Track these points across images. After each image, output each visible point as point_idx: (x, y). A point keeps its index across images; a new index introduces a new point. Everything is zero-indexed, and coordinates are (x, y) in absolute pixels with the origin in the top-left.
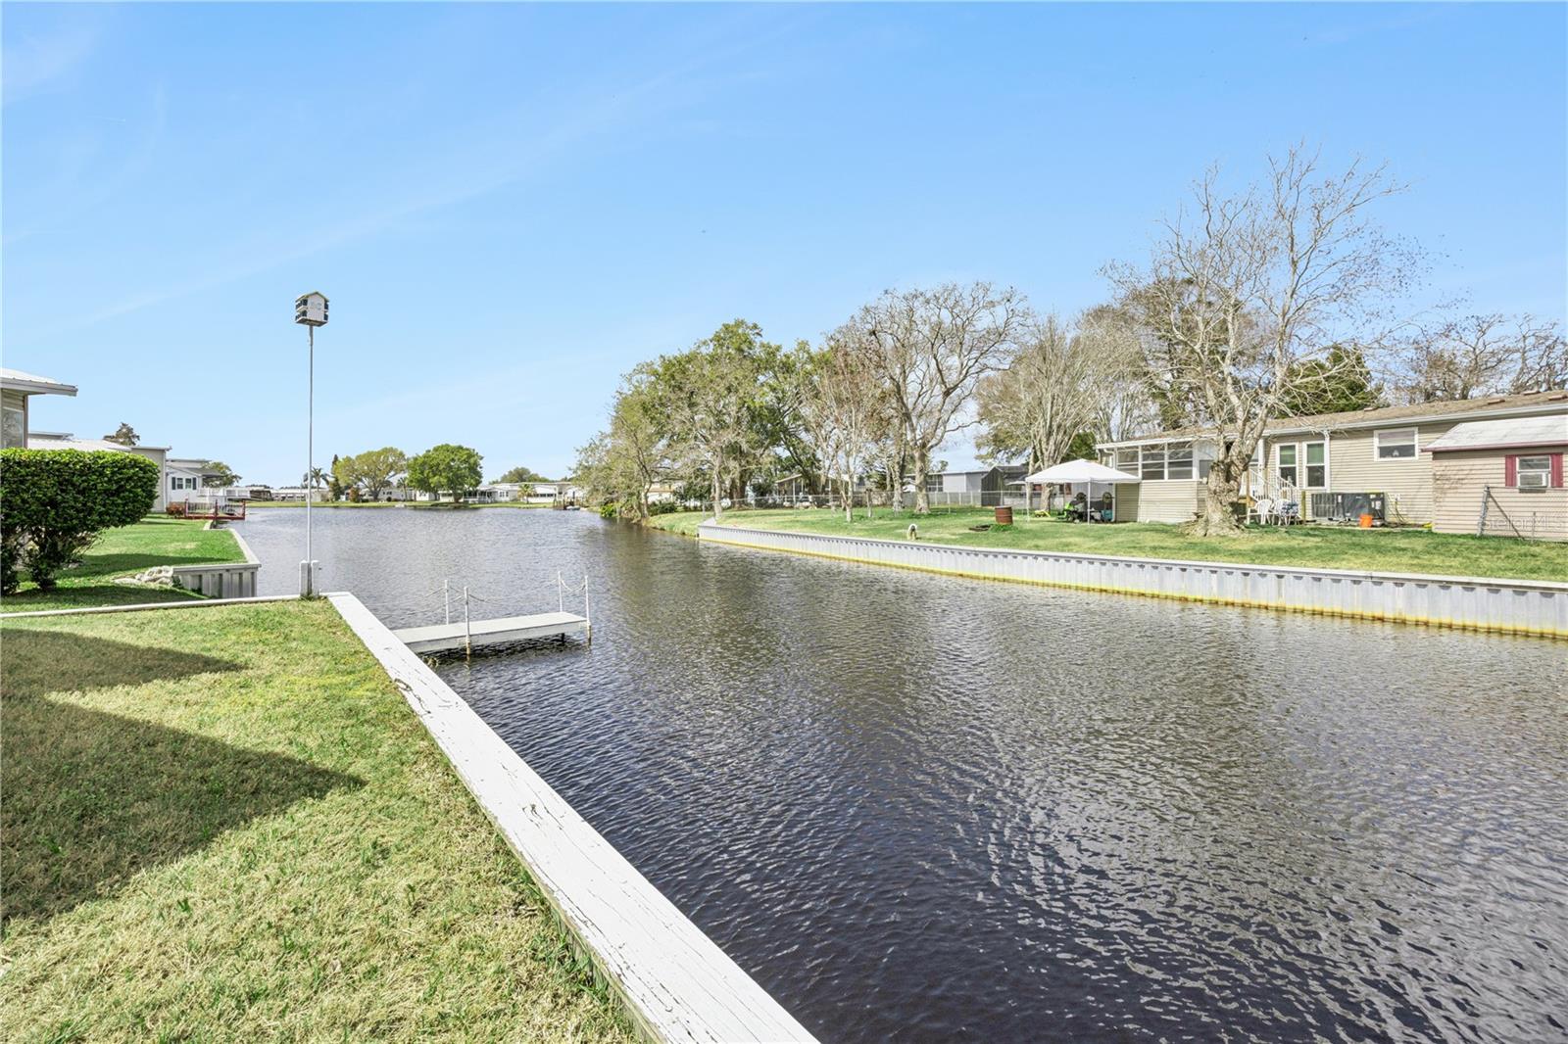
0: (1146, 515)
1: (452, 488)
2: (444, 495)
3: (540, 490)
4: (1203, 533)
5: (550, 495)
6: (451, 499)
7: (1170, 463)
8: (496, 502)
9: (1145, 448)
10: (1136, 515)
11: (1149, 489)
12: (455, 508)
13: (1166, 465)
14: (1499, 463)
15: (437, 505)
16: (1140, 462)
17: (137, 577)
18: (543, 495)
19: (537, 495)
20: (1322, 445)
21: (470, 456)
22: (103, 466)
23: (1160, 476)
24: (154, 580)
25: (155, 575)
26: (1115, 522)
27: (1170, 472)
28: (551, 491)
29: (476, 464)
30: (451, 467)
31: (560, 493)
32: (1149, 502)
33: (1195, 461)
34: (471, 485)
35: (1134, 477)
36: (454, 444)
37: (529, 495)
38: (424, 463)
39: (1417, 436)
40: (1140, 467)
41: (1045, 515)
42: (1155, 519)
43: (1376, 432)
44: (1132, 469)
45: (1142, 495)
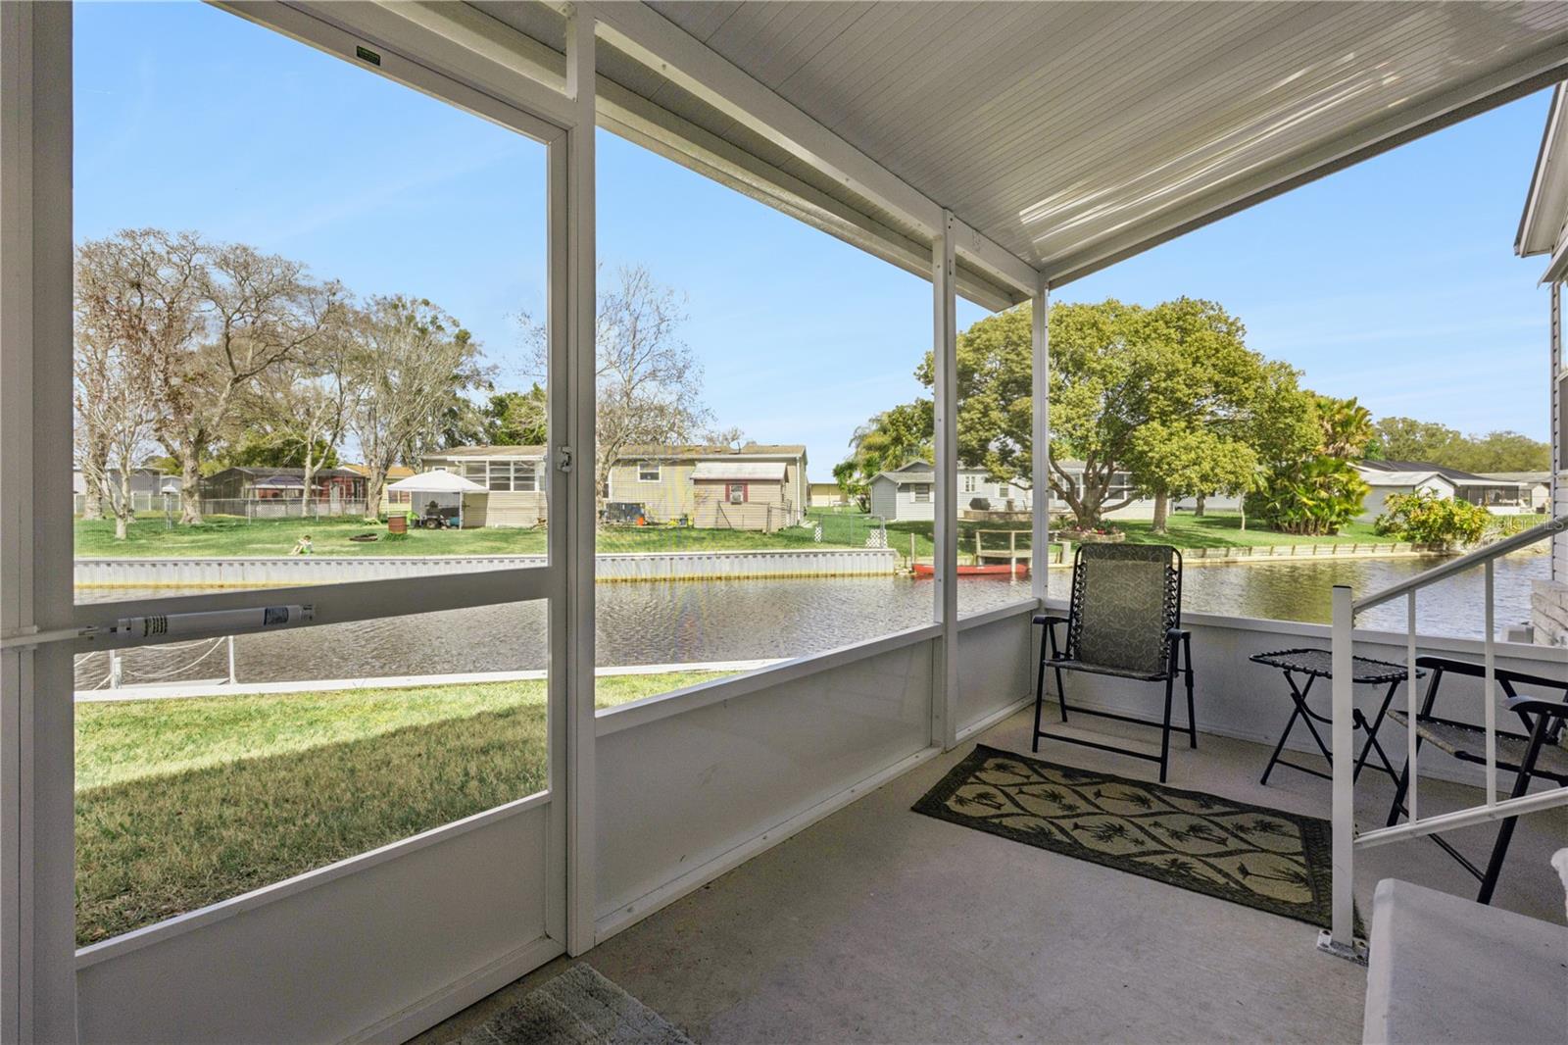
0: (493, 521)
7: (516, 477)
9: (492, 463)
10: (485, 521)
11: (496, 499)
13: (512, 478)
14: (722, 488)
16: (488, 475)
23: (507, 487)
26: (463, 528)
27: (515, 485)
32: (495, 509)
33: (537, 476)
35: (483, 488)
39: (660, 468)
40: (488, 479)
41: (375, 523)
42: (503, 524)
43: (639, 463)
44: (481, 481)
45: (491, 503)
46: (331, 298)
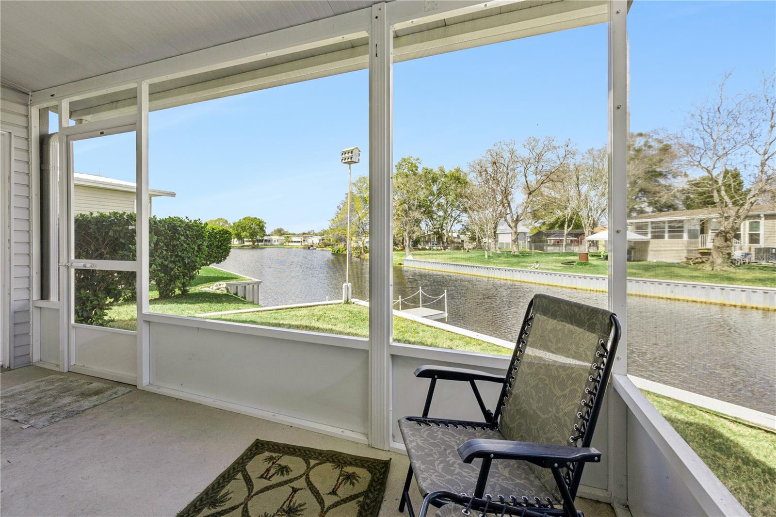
0: (652, 258)
1: (251, 238)
2: (247, 241)
3: (294, 239)
4: (711, 268)
5: (299, 242)
6: (251, 243)
7: (669, 231)
8: (272, 245)
9: (652, 223)
10: (647, 257)
11: (654, 244)
12: (253, 248)
13: (666, 232)
15: (244, 246)
16: (649, 230)
17: (211, 287)
18: (295, 242)
19: (292, 242)
20: (758, 223)
21: (260, 222)
22: (216, 234)
23: (662, 237)
24: (218, 289)
25: (219, 287)
26: (634, 261)
27: (669, 236)
28: (300, 240)
29: (263, 226)
30: (251, 228)
31: (304, 241)
32: (654, 251)
33: (686, 229)
34: (261, 237)
35: (646, 238)
36: (253, 216)
37: (289, 242)
38: (238, 226)
40: (649, 233)
42: (660, 260)
44: (645, 234)
45: (651, 247)
46: (566, 148)
